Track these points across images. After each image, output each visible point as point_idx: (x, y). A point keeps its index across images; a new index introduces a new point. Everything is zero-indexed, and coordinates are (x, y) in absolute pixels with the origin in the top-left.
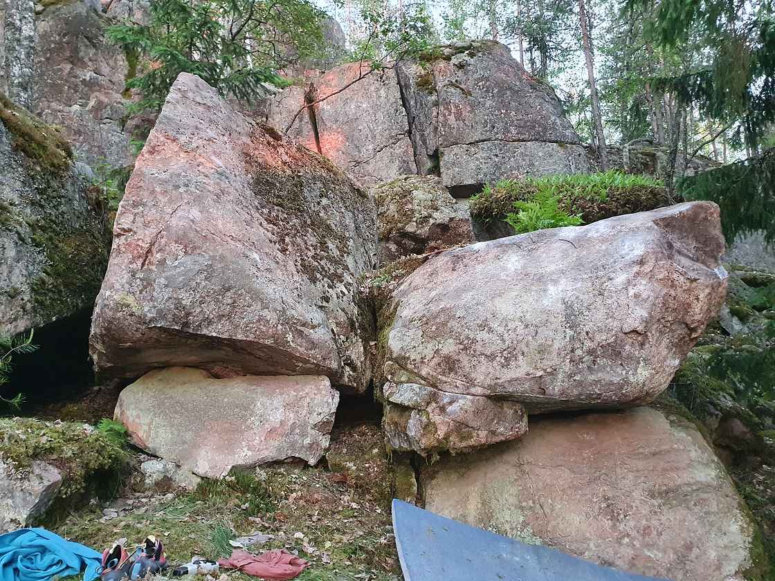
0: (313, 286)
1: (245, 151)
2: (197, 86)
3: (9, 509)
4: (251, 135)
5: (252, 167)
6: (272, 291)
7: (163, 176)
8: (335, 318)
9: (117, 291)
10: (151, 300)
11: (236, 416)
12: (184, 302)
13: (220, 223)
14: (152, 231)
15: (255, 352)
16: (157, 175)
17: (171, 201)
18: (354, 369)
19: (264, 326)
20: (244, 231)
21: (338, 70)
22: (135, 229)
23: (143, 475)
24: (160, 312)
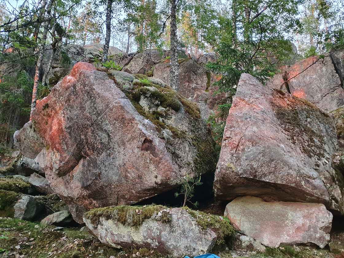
0: (310, 159)
1: (271, 101)
2: (249, 78)
3: (200, 246)
4: (272, 94)
5: (275, 107)
6: (292, 161)
7: (240, 115)
8: (324, 175)
9: (226, 162)
10: (240, 165)
11: (279, 220)
12: (254, 166)
13: (265, 132)
14: (238, 137)
15: (286, 190)
16: (238, 115)
17: (244, 124)
18: (337, 201)
19: (291, 177)
20: (276, 135)
21: (299, 63)
22: (232, 137)
23: (241, 242)
24: (244, 170)
